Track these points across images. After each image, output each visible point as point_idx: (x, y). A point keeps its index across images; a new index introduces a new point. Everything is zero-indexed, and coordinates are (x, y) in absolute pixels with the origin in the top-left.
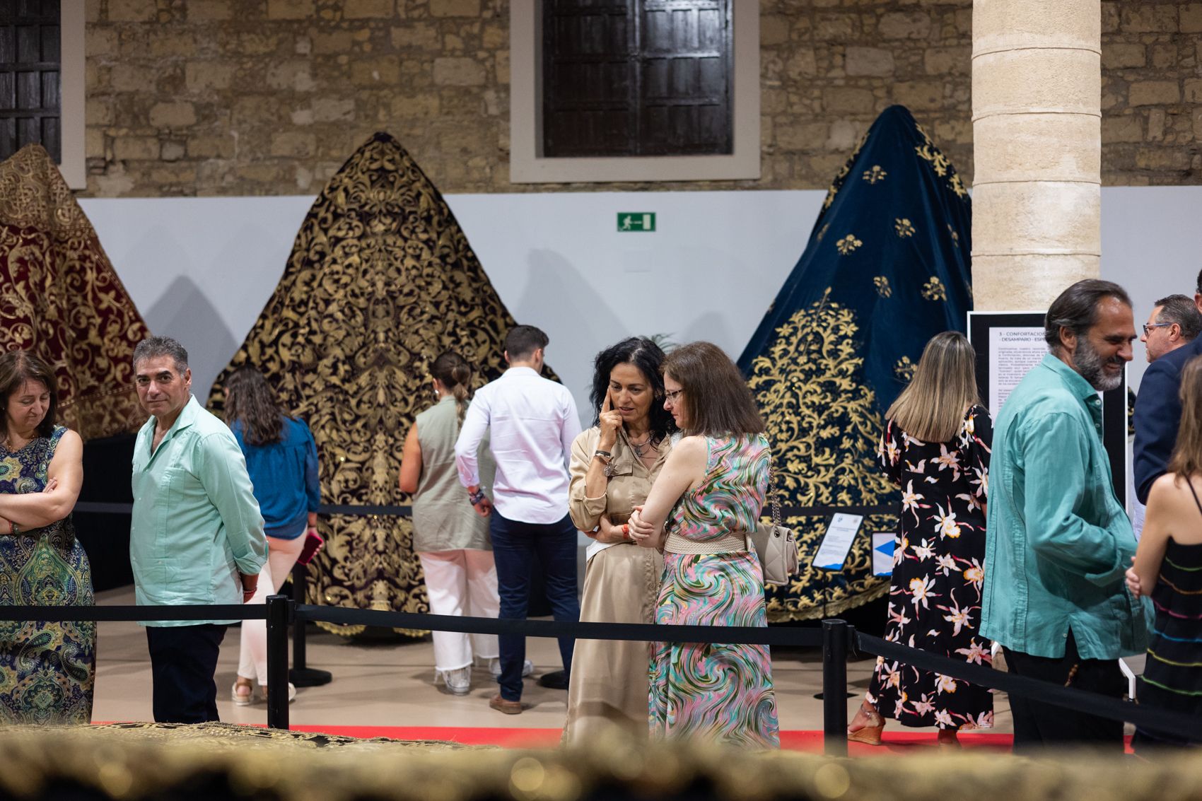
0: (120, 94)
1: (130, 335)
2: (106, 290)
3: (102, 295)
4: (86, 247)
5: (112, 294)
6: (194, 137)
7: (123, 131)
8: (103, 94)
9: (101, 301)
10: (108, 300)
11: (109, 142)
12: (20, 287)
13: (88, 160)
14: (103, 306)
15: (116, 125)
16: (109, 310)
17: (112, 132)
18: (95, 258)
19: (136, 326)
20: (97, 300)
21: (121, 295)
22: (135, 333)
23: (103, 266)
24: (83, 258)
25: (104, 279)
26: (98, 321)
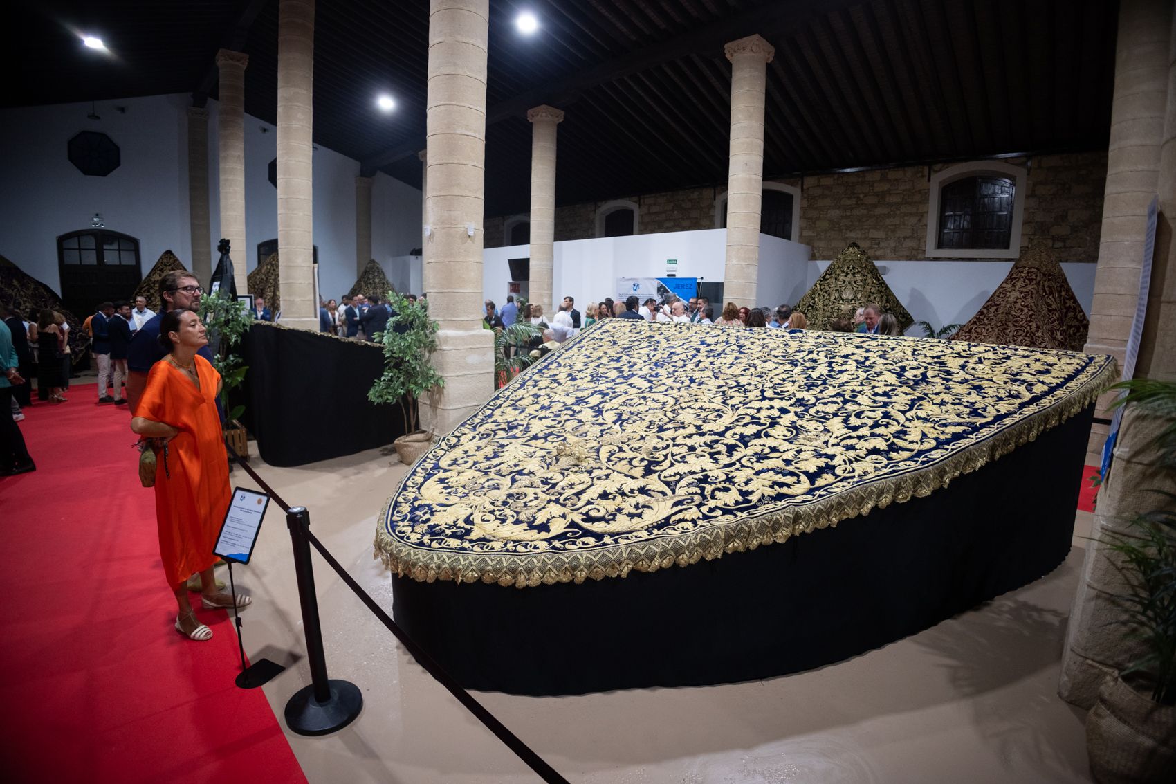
0: (1037, 222)
1: (1079, 317)
2: (1069, 299)
3: (1067, 301)
4: (1063, 282)
5: (1072, 301)
6: (1069, 239)
7: (1037, 237)
8: (1030, 222)
9: (1066, 303)
10: (1070, 303)
11: (1031, 240)
13: (1021, 247)
14: (1068, 305)
15: (1034, 234)
16: (1070, 307)
17: (1032, 237)
18: (1065, 286)
19: (1081, 314)
20: (1065, 303)
21: (1075, 301)
22: (1081, 317)
23: (1068, 290)
24: (1061, 286)
25: (1069, 295)
26: (1065, 311)
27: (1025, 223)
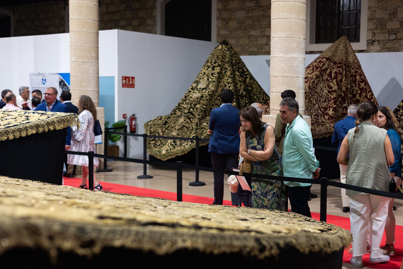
0: (378, 19)
1: (368, 97)
2: (362, 82)
3: (361, 84)
4: (357, 69)
5: (364, 83)
6: (399, 32)
7: (378, 31)
8: (373, 19)
9: (360, 86)
10: (362, 85)
11: (374, 34)
12: (334, 81)
13: (367, 40)
14: (361, 87)
15: (376, 29)
16: (363, 88)
17: (375, 31)
18: (359, 72)
19: (370, 93)
20: (359, 85)
21: (367, 84)
22: (370, 96)
23: (362, 74)
24: (356, 72)
25: (362, 78)
26: (359, 92)
27: (369, 20)
